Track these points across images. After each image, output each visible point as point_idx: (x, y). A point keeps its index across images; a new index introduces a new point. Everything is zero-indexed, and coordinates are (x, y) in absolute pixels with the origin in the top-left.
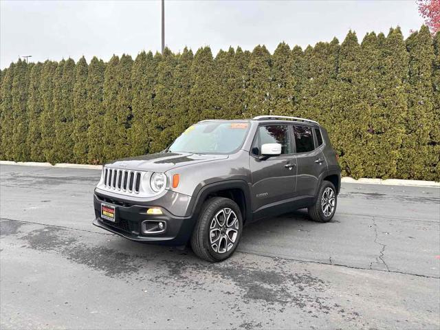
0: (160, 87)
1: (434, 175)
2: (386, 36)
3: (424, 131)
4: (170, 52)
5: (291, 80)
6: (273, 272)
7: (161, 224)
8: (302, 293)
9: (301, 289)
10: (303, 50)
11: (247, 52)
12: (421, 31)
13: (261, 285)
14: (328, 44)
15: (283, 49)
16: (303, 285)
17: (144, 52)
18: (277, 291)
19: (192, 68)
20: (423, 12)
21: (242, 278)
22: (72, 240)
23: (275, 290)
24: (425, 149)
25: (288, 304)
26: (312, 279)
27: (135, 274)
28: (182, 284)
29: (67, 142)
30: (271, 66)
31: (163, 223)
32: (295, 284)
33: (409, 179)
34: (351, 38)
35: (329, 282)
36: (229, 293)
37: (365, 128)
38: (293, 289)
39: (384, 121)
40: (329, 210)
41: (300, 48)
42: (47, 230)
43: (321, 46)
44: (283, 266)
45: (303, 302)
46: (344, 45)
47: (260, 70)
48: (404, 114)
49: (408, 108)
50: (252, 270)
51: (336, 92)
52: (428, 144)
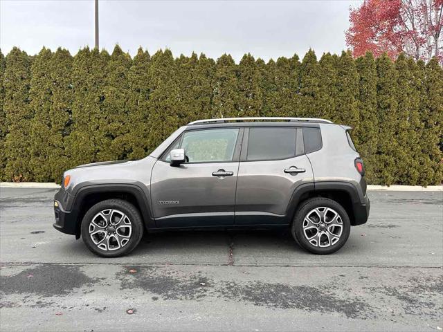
0: (111, 89)
1: (382, 180)
2: (339, 57)
10: (266, 63)
11: (211, 60)
14: (290, 60)
15: (248, 60)
17: (88, 48)
19: (152, 70)
24: (374, 158)
34: (311, 56)
41: (263, 61)
43: (282, 61)
46: (305, 62)
47: (229, 80)
49: (360, 121)
52: (376, 153)
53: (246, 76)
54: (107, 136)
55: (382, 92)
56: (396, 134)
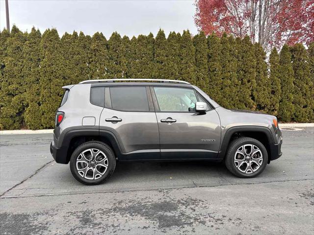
0: (10, 59)
2: (182, 35)
4: (18, 29)
5: (124, 60)
6: (165, 202)
8: (196, 213)
9: (193, 210)
10: (130, 39)
11: (88, 37)
12: (200, 35)
13: (165, 214)
14: (146, 37)
15: (116, 36)
16: (192, 206)
18: (179, 216)
19: (41, 45)
21: (147, 212)
23: (177, 215)
26: (195, 200)
30: (108, 48)
32: (186, 207)
34: (161, 34)
35: (206, 200)
36: (145, 227)
41: (128, 38)
43: (142, 38)
44: (169, 195)
45: (202, 220)
46: (157, 38)
47: (101, 51)
50: (149, 203)
51: (154, 70)
53: (114, 49)
54: (8, 94)
55: (211, 59)
56: (222, 89)
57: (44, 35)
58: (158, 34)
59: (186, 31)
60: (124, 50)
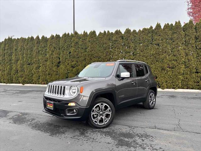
0: (73, 49)
1: (199, 87)
2: (174, 25)
3: (193, 67)
4: (77, 33)
5: (132, 45)
6: (129, 133)
7: (75, 110)
8: (144, 142)
9: (143, 140)
10: (137, 32)
11: (112, 33)
12: (189, 23)
13: (124, 139)
14: (148, 29)
15: (128, 31)
16: (143, 139)
17: (66, 33)
18: (132, 142)
19: (87, 40)
20: (189, 15)
21: (114, 136)
22: (33, 119)
23: (131, 141)
24: (194, 75)
25: (137, 148)
26: (148, 136)
27: (63, 135)
28: (86, 139)
29: (30, 74)
30: (123, 39)
31: (76, 110)
32: (140, 138)
33: (187, 89)
34: (158, 26)
35: (155, 137)
36: (109, 143)
37: (166, 66)
38: (139, 141)
39: (174, 63)
40: (153, 103)
41: (136, 31)
42: (21, 115)
43: (145, 29)
44: (133, 130)
45: (144, 147)
46: (155, 29)
47: (118, 41)
48: (183, 60)
49: (185, 56)
50: (119, 132)
51: (153, 50)
52: (195, 73)
53: (126, 39)
54: (72, 67)
55: (198, 40)
57: (89, 34)
58: (156, 26)
59: (177, 21)
60: (133, 39)
